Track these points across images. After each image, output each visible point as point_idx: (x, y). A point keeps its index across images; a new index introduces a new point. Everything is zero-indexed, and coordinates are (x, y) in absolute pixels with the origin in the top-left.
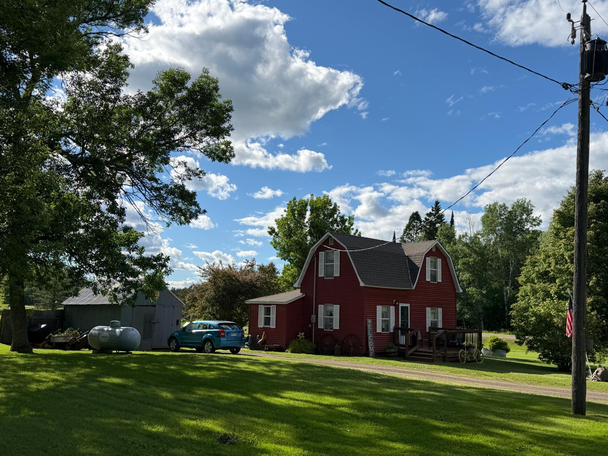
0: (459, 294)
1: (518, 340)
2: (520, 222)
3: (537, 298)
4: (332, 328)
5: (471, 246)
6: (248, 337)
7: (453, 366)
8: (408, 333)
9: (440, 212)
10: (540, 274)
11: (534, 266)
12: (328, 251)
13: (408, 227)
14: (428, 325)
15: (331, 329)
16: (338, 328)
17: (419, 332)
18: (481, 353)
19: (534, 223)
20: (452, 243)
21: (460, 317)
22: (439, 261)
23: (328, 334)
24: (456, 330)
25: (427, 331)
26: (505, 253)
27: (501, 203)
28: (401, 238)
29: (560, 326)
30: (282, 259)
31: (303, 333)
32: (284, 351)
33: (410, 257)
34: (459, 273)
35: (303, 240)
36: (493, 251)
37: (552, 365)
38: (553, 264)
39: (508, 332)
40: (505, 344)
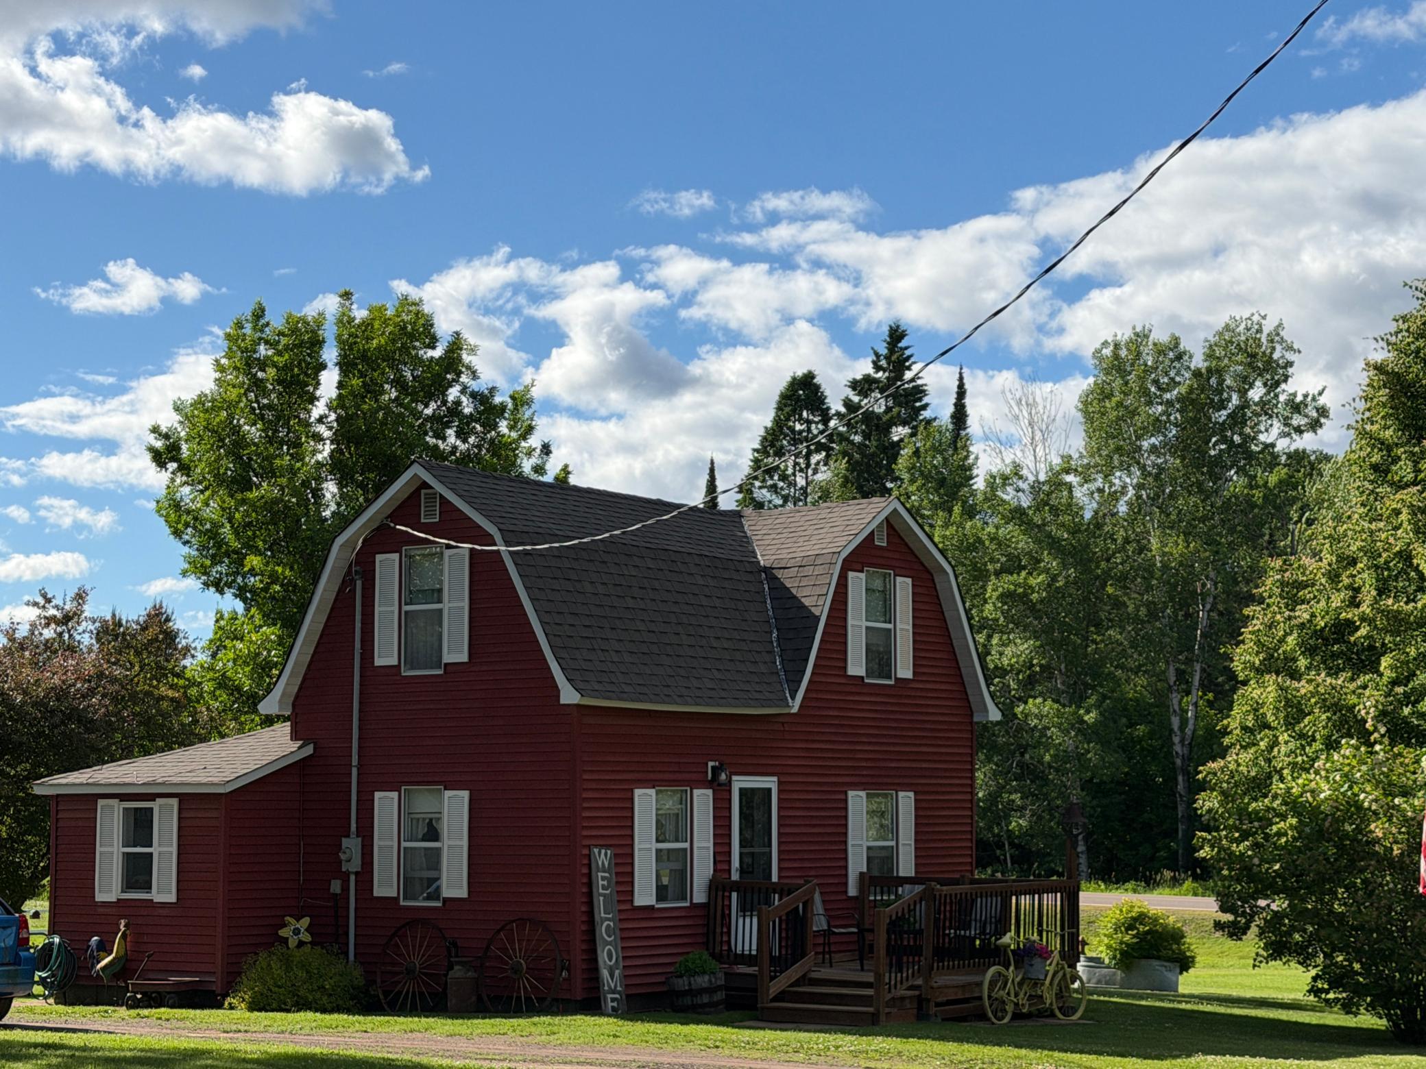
0: (988, 726)
1: (1229, 917)
2: (1238, 419)
3: (1302, 736)
4: (436, 895)
5: (1037, 520)
6: (48, 947)
7: (960, 1040)
8: (768, 902)
9: (908, 375)
10: (1319, 634)
11: (1293, 602)
12: (416, 551)
13: (772, 442)
14: (857, 864)
15: (429, 898)
16: (463, 893)
17: (817, 897)
18: (1075, 977)
19: (1297, 420)
20: (957, 509)
21: (990, 829)
22: (903, 587)
23: (417, 919)
24: (974, 881)
25: (852, 891)
26: (1177, 547)
27: (1160, 335)
28: (741, 489)
29: (1396, 852)
30: (206, 585)
31: (306, 921)
32: (219, 1006)
33: (779, 574)
34: (990, 637)
35: (304, 502)
36: (1127, 541)
37: (1367, 1020)
38: (1368, 594)
39: (1188, 884)
40: (1176, 936)
